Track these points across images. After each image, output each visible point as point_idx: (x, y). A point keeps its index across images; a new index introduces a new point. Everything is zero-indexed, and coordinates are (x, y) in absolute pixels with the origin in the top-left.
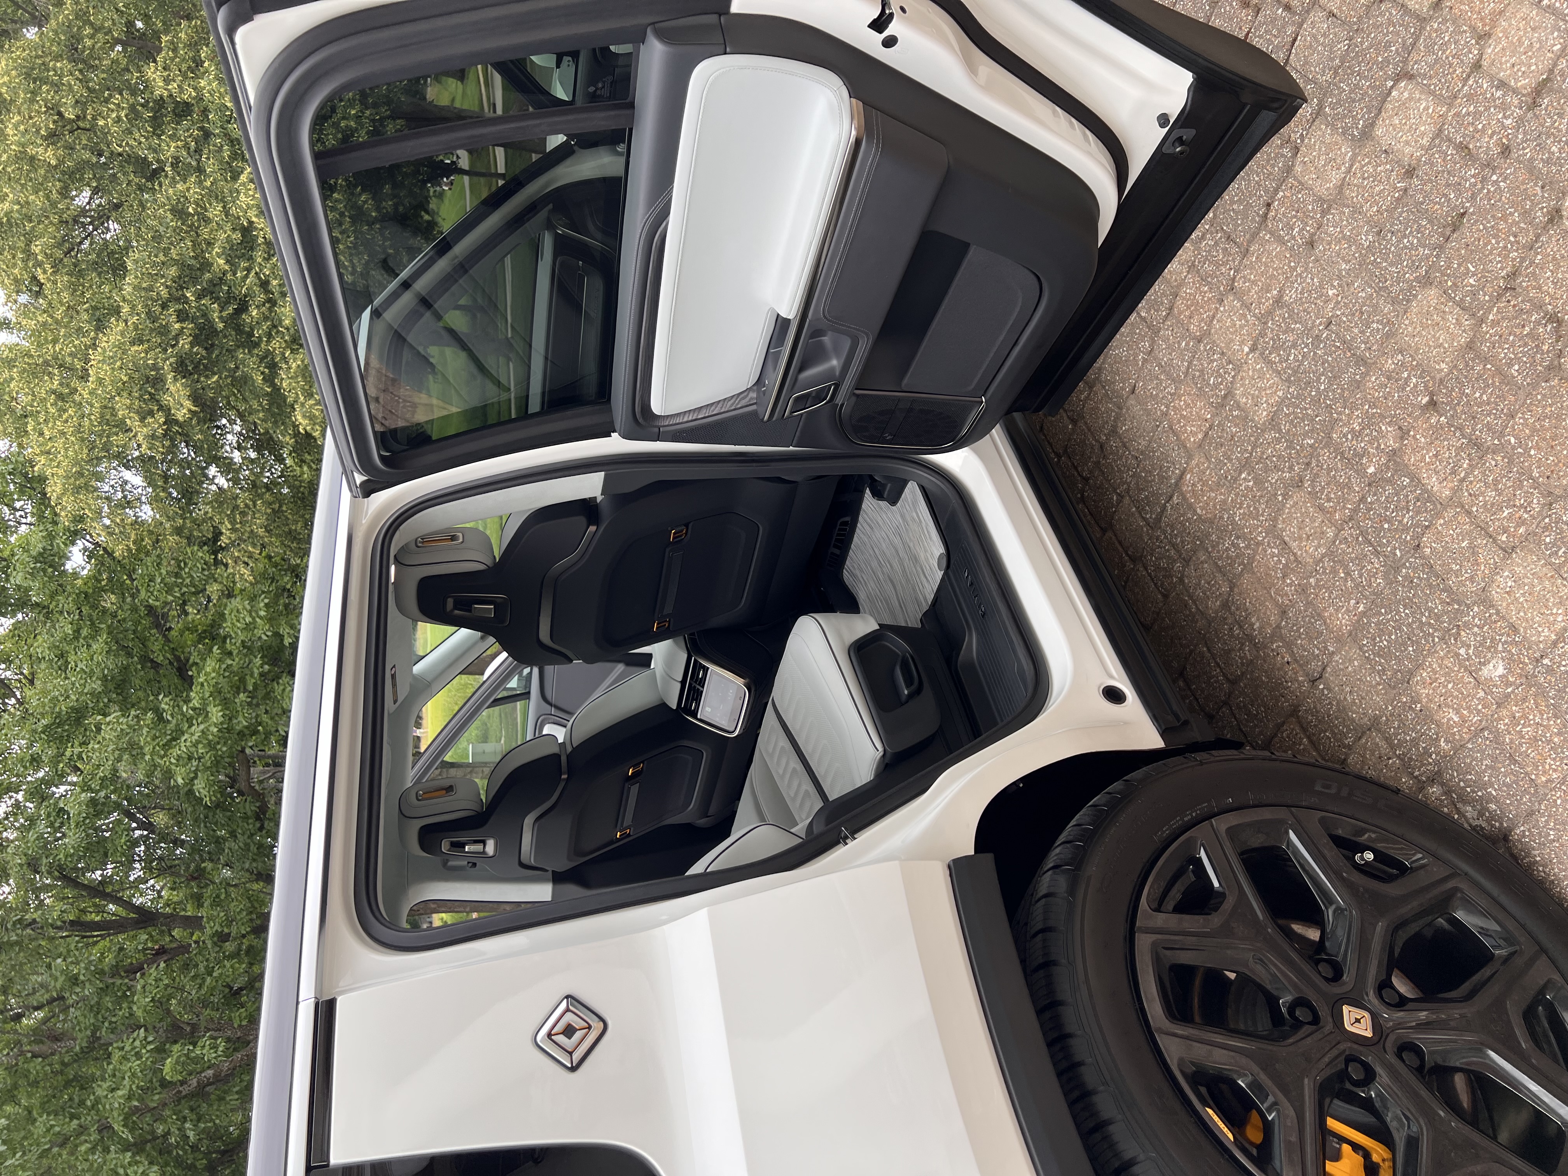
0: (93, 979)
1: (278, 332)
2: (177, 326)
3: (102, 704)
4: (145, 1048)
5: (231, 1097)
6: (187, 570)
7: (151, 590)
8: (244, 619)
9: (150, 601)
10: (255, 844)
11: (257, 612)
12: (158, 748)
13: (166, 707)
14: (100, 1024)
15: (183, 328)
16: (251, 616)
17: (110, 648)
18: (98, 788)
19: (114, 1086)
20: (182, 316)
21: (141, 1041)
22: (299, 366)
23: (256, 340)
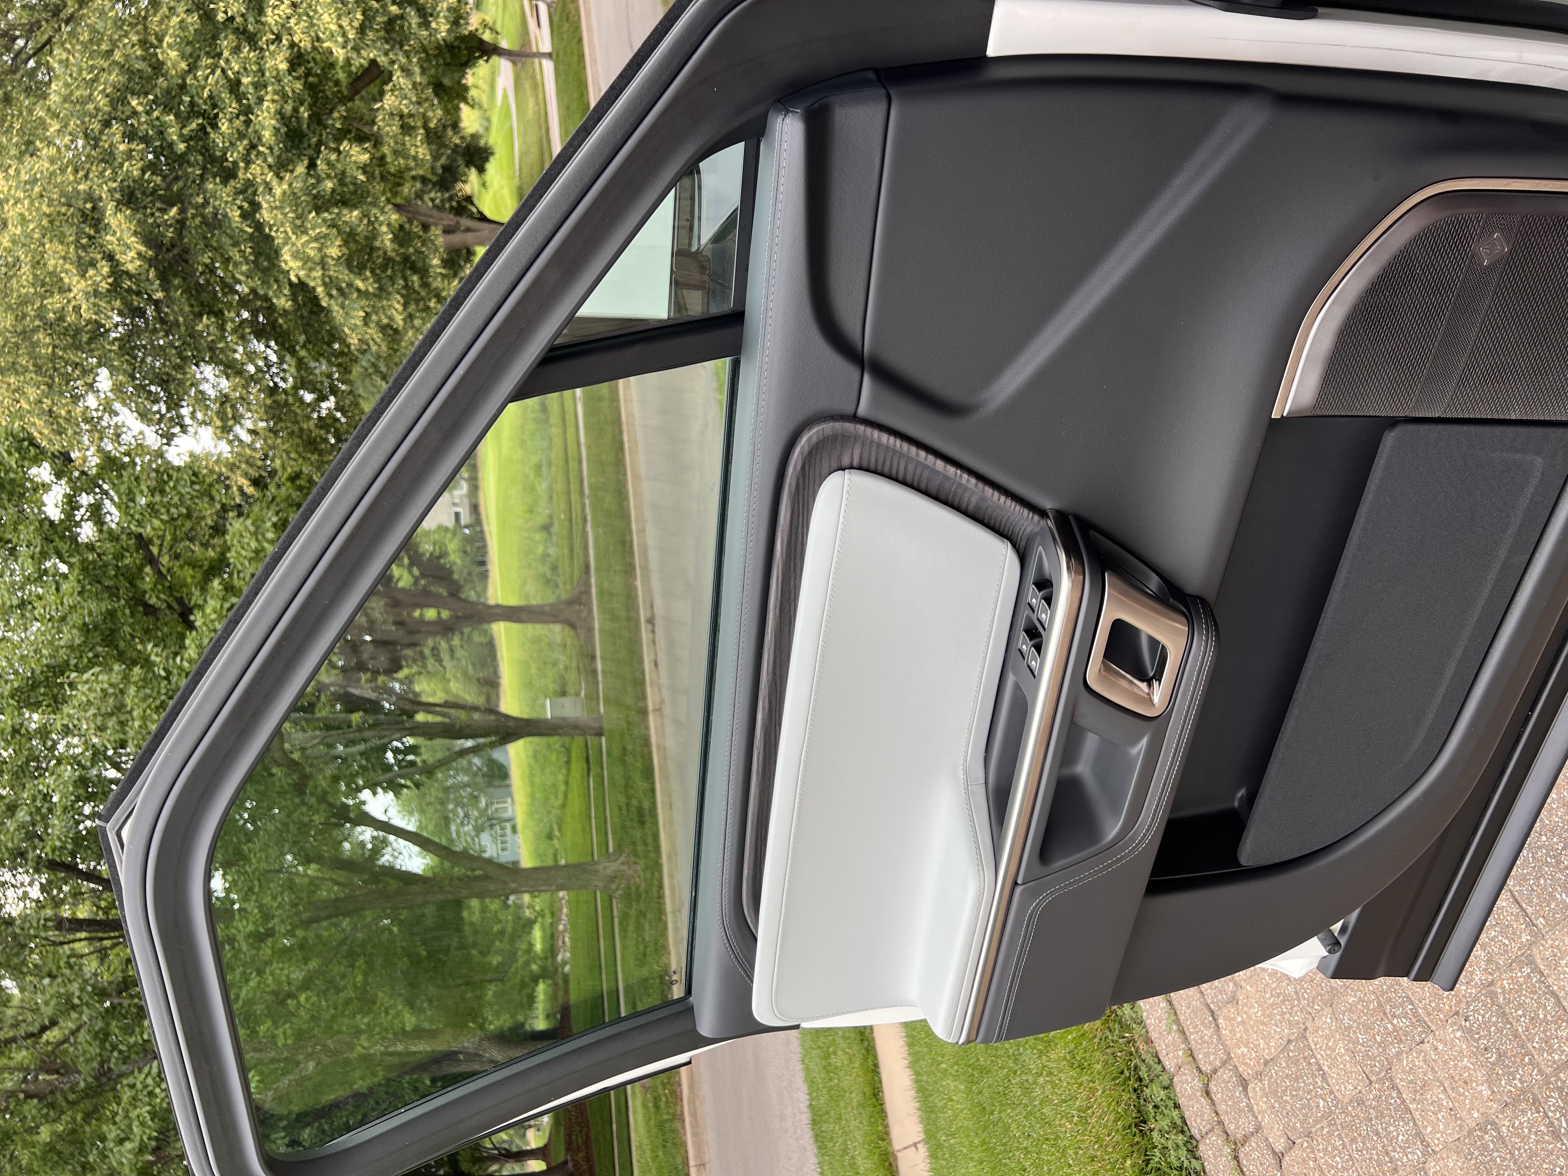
0: (91, 1002)
1: (259, 153)
2: (122, 147)
3: (85, 660)
4: (159, 1086)
5: (276, 1136)
6: (171, 484)
7: (132, 512)
8: (248, 544)
9: (132, 527)
10: (294, 823)
11: (264, 536)
12: (148, 711)
13: (158, 659)
14: (108, 1054)
15: (131, 150)
16: (257, 540)
17: (83, 587)
18: (88, 764)
19: (123, 1135)
20: (131, 135)
21: (154, 1079)
22: (284, 193)
23: (230, 165)
